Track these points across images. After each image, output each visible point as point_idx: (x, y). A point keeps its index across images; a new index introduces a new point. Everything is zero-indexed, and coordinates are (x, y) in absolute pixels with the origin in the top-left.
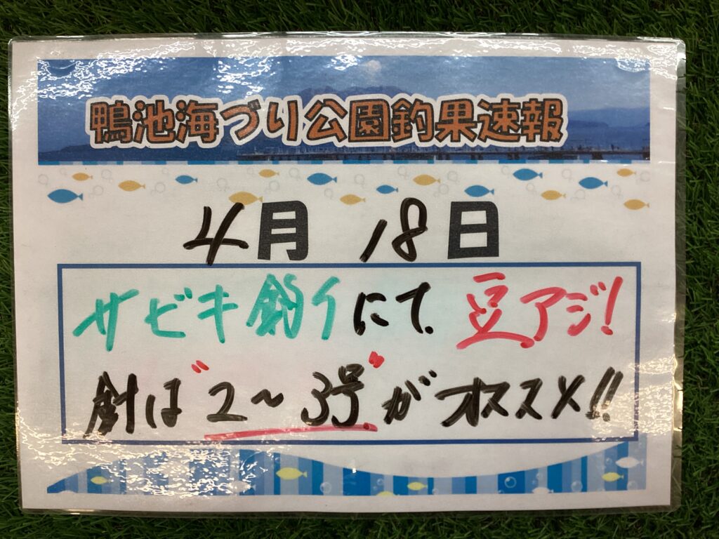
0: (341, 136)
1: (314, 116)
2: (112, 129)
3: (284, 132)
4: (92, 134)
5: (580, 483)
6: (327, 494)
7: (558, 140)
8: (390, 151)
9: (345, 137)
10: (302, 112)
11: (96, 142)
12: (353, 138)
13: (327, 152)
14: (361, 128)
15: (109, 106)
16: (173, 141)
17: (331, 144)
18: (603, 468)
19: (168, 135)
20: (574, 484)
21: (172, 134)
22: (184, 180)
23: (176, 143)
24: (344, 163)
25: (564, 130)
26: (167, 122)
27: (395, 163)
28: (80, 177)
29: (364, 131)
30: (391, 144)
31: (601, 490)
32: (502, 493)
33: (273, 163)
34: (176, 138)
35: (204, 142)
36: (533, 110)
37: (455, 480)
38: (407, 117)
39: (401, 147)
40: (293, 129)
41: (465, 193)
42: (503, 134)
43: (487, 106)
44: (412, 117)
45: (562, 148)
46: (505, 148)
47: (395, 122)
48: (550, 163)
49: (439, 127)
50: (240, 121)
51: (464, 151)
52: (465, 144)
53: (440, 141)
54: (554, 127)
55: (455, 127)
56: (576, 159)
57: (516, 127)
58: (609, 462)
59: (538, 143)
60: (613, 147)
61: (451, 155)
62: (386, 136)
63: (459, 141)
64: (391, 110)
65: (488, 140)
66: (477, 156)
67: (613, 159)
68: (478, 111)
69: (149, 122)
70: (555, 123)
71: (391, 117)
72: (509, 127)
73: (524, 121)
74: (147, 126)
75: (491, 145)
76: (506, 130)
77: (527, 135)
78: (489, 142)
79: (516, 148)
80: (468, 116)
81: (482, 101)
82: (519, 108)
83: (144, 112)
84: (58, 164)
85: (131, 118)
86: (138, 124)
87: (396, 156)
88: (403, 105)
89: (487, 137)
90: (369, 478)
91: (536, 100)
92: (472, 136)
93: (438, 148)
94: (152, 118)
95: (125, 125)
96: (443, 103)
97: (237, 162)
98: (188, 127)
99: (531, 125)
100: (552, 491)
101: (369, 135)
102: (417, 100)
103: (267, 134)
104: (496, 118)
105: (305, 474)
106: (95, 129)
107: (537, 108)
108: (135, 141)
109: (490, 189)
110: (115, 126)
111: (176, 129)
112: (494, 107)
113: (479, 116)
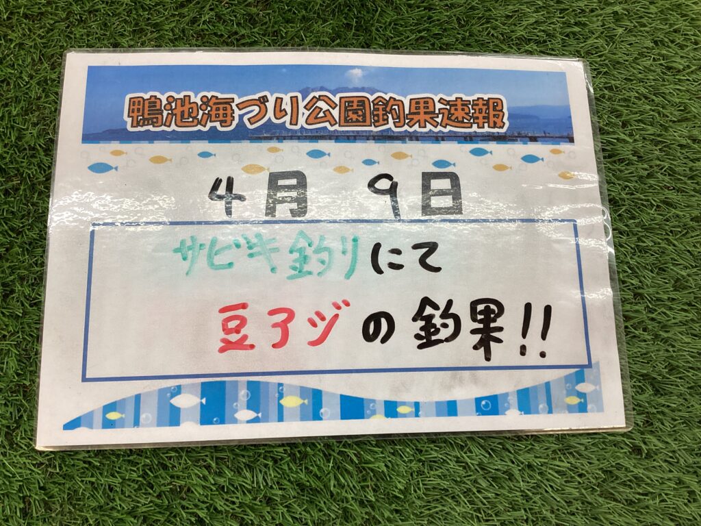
0: (333, 122)
1: (312, 107)
2: (146, 116)
3: (287, 119)
4: (129, 120)
5: (546, 405)
6: (326, 420)
7: (502, 127)
8: (372, 134)
9: (336, 123)
10: (302, 104)
11: (132, 126)
12: (342, 123)
13: (322, 134)
14: (348, 116)
15: (144, 100)
16: (197, 125)
17: (325, 128)
18: (565, 392)
19: (193, 122)
20: (541, 406)
21: (196, 121)
22: (205, 155)
23: (199, 127)
24: (335, 142)
25: (505, 120)
26: (192, 112)
27: (375, 143)
28: (117, 153)
29: (351, 119)
30: (372, 128)
31: (564, 413)
32: (479, 415)
33: (279, 142)
34: (199, 123)
35: (222, 126)
36: (481, 106)
37: (438, 404)
38: (384, 110)
39: (380, 131)
40: (294, 116)
41: (432, 166)
42: (459, 122)
43: (445, 103)
44: (388, 109)
45: (505, 133)
46: (461, 132)
47: (375, 113)
48: (497, 143)
49: (409, 117)
50: (252, 111)
51: (429, 135)
52: (430, 130)
53: (411, 127)
54: (498, 118)
55: (422, 117)
56: (517, 141)
57: (469, 118)
58: (569, 387)
59: (486, 129)
60: (545, 133)
61: (420, 138)
62: (368, 122)
63: (425, 127)
64: (372, 104)
65: (448, 126)
66: (440, 138)
67: (546, 142)
68: (438, 106)
69: (178, 112)
70: (499, 115)
71: (372, 109)
72: (463, 118)
73: (475, 112)
74: (176, 115)
75: (450, 131)
76: (461, 120)
77: (478, 123)
78: (449, 128)
79: (470, 133)
80: (431, 109)
81: (441, 99)
82: (470, 104)
83: (173, 105)
84: (99, 143)
85: (163, 108)
86: (168, 114)
87: (376, 138)
88: (380, 101)
89: (447, 124)
90: (363, 404)
91: (482, 99)
92: (435, 124)
93: (409, 132)
94: (180, 109)
95: (158, 114)
96: (411, 100)
97: (249, 141)
98: (209, 115)
99: (481, 116)
100: (523, 413)
101: (355, 122)
102: (391, 98)
103: (274, 121)
104: (452, 111)
105: (306, 401)
106: (131, 117)
107: (484, 105)
108: (165, 125)
109: (452, 163)
110: (149, 114)
111: (199, 117)
112: (451, 103)
113: (439, 109)
